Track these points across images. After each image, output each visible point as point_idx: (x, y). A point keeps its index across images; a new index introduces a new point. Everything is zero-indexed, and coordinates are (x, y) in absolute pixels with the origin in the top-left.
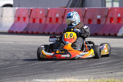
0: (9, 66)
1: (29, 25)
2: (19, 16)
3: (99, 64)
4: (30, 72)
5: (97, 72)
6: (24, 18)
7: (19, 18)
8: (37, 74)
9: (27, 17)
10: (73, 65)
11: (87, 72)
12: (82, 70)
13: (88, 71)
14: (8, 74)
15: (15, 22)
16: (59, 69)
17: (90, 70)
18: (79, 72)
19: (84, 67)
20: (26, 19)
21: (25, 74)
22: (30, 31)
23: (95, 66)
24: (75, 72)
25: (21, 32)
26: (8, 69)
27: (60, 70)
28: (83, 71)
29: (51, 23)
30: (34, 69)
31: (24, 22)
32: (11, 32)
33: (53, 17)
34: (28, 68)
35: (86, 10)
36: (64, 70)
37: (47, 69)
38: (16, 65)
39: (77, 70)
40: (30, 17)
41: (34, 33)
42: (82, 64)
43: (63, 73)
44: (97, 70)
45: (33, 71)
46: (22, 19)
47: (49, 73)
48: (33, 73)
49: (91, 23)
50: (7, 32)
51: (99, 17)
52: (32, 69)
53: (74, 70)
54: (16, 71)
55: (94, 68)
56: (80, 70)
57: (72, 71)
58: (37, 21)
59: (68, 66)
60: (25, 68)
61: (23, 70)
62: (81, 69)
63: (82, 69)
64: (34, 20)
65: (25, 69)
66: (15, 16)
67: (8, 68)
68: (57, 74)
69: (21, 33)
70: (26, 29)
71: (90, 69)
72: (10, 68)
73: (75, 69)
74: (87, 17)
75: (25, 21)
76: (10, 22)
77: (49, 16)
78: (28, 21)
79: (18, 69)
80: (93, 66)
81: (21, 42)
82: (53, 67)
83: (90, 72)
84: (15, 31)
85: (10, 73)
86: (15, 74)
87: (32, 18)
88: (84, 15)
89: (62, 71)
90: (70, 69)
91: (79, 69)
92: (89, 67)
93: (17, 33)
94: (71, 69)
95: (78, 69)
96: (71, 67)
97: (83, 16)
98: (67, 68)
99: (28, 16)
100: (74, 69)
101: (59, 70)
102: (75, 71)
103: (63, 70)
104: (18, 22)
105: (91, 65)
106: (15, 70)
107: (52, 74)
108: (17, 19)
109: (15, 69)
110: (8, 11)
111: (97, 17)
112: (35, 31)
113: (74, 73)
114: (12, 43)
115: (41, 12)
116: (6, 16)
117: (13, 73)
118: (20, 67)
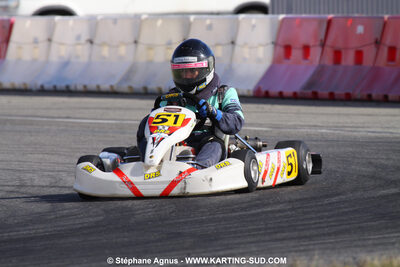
0: (257, 206)
1: (320, 70)
2: (288, 43)
4: (325, 225)
6: (306, 49)
7: (288, 49)
8: (348, 232)
9: (314, 46)
14: (254, 230)
15: (276, 61)
20: (312, 50)
21: (308, 233)
22: (323, 92)
25: (295, 94)
26: (253, 215)
29: (392, 63)
30: (338, 215)
31: (307, 62)
34: (319, 212)
38: (279, 203)
40: (323, 45)
41: (336, 97)
45: (335, 221)
46: (297, 53)
48: (334, 230)
50: (251, 93)
52: (333, 216)
54: (281, 222)
58: (349, 59)
60: (308, 213)
61: (303, 220)
64: (338, 56)
65: (308, 216)
66: (275, 44)
67: (253, 212)
69: (296, 98)
70: (310, 84)
72: (259, 210)
75: (310, 58)
76: (259, 61)
77: (388, 41)
78: (318, 58)
79: (286, 216)
81: (295, 127)
84: (274, 91)
85: (260, 229)
86: (276, 233)
87: (332, 47)
93: (281, 98)
99: (318, 43)
104: (287, 63)
106: (276, 218)
108: (281, 51)
109: (277, 215)
110: (254, 26)
112: (339, 92)
114: (266, 131)
115: (360, 29)
116: (246, 44)
117: (270, 228)
118: (293, 209)
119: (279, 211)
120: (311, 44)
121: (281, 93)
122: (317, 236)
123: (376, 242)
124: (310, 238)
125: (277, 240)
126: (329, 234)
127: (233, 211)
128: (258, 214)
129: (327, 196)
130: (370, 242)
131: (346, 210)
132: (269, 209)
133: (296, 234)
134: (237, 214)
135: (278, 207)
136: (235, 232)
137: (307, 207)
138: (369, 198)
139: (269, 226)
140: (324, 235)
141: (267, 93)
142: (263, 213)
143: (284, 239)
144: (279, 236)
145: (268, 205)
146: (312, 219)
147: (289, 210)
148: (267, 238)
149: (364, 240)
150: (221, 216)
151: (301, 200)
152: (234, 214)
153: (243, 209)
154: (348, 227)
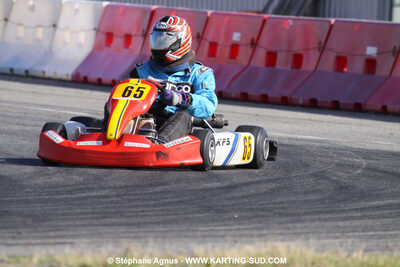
0: (82, 190)
1: (141, 60)
2: (110, 31)
3: (374, 203)
4: (151, 213)
5: (372, 229)
6: (128, 38)
7: (109, 37)
8: (176, 221)
9: (136, 35)
10: (291, 202)
11: (339, 227)
12: (320, 220)
13: (341, 224)
14: (81, 213)
15: (97, 48)
16: (247, 210)
17: (348, 223)
18: (313, 225)
19: (327, 212)
20: (134, 39)
21: (136, 220)
23: (362, 209)
24: (299, 225)
25: (114, 81)
26: (79, 199)
27: (250, 214)
28: (324, 223)
29: (212, 59)
30: (164, 205)
31: (126, 51)
32: (80, 81)
33: (221, 42)
34: (144, 200)
35: (331, 26)
36: (263, 216)
37: (208, 209)
38: (103, 188)
39: (303, 218)
40: (145, 36)
42: (317, 200)
43: (260, 225)
44: (370, 222)
45: (163, 210)
46: (118, 41)
47: (213, 221)
48: (161, 219)
49: (345, 70)
50: (70, 78)
51: (371, 51)
52: (159, 205)
53: (296, 218)
54: (107, 208)
55: (361, 218)
56: (313, 220)
57: (289, 222)
59: (274, 204)
60: (134, 200)
61: (129, 207)
62: (317, 217)
63: (322, 216)
65: (134, 204)
66: (97, 30)
67: (79, 195)
68: (241, 227)
71: (347, 219)
72: (85, 195)
73: (299, 214)
74: (331, 50)
75: (131, 47)
76: (80, 45)
77: (210, 36)
78: (139, 47)
79: (112, 202)
80: (356, 210)
82: (225, 203)
83: (347, 227)
84: (93, 77)
85: (88, 213)
86: (105, 217)
88: (323, 41)
89: (254, 217)
90: (280, 215)
91: (312, 217)
92: (344, 211)
93: (100, 85)
94: (286, 215)
95: (308, 217)
96: (283, 208)
97: (320, 43)
98: (270, 210)
99: (141, 33)
100: (294, 215)
101: (245, 214)
102: (300, 221)
103: (259, 216)
104: (107, 50)
105: (350, 206)
106: (102, 203)
107: (226, 225)
108: (103, 37)
109: (103, 200)
110: (77, 11)
111: (365, 50)
113: (295, 227)
116: (67, 28)
117: (97, 213)
118: (118, 196)
119: (105, 197)
120: (133, 34)
121: (100, 80)
122: (146, 223)
123: (204, 233)
124: (139, 225)
125: (105, 225)
126: (157, 223)
127: (59, 193)
128: (85, 198)
129: (151, 185)
130: (199, 233)
131: (172, 200)
132: (94, 194)
133: (124, 220)
134: (62, 196)
135: (104, 193)
136: (63, 215)
137: (132, 195)
138: (193, 190)
139: (96, 210)
140: (152, 223)
141: (85, 78)
142: (89, 197)
143: (112, 225)
144: (107, 221)
145: (93, 189)
146: (138, 206)
147: (115, 196)
148: (95, 222)
149: (194, 231)
150: (47, 197)
151: (125, 187)
152: (59, 197)
153: (68, 192)
154: (175, 217)
